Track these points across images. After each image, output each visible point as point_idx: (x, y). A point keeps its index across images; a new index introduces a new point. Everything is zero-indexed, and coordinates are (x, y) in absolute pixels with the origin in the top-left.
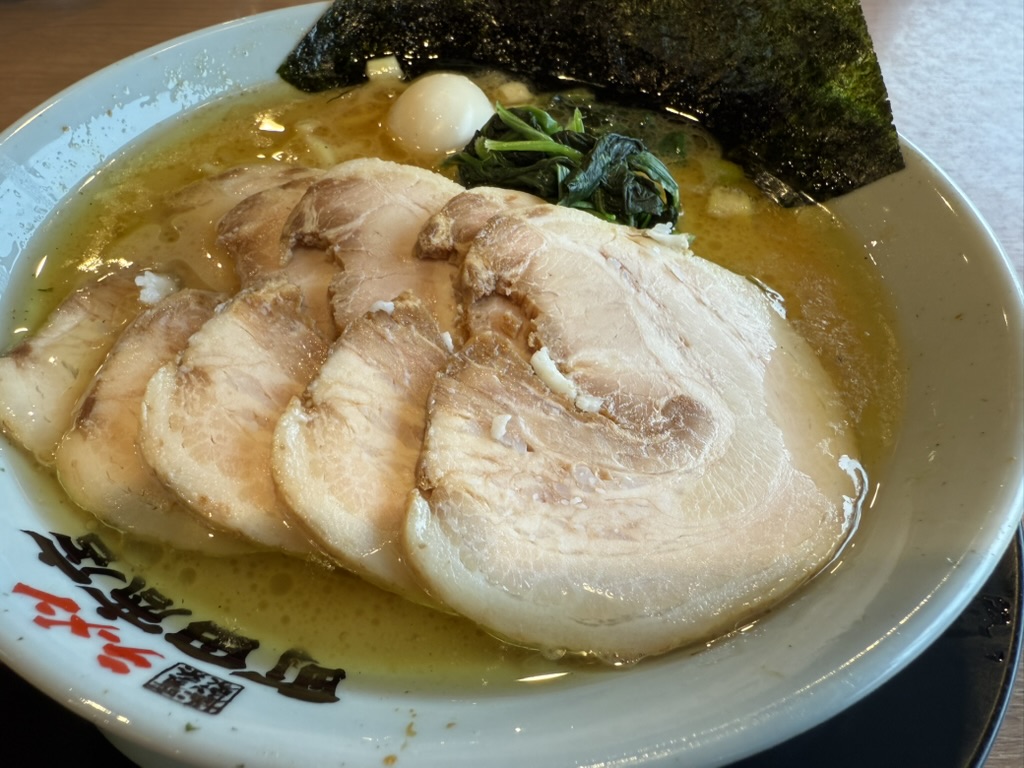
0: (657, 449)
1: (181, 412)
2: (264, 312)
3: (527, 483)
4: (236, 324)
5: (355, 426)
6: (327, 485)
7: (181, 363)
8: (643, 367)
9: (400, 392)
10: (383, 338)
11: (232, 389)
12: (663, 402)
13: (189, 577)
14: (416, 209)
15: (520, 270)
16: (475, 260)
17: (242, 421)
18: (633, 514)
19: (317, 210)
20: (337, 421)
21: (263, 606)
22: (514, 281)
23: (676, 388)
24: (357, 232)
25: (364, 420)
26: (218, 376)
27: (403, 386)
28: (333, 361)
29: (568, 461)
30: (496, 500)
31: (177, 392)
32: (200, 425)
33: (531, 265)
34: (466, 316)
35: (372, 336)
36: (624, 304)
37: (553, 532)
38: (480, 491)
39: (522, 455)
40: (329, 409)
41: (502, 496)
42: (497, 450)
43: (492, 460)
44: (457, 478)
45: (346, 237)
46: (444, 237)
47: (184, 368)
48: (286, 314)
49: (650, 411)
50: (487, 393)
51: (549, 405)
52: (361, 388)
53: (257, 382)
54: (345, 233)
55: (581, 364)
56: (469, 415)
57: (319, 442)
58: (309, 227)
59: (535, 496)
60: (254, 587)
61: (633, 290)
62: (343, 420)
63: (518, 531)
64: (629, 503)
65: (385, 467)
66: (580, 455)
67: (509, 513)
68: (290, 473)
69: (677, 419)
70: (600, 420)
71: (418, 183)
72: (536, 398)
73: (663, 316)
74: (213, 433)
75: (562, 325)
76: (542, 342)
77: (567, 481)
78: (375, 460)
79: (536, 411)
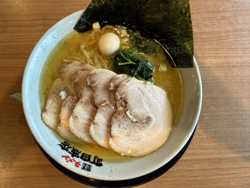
0: (144, 127)
1: (75, 124)
2: (84, 104)
3: (125, 134)
4: (80, 107)
5: (101, 126)
6: (98, 136)
7: (73, 115)
8: (143, 111)
9: (107, 120)
10: (104, 110)
11: (82, 120)
12: (145, 118)
13: (80, 146)
14: (107, 79)
15: (125, 95)
16: (117, 94)
17: (84, 125)
18: (140, 137)
19: (90, 81)
20: (98, 126)
21: (90, 150)
22: (124, 97)
23: (148, 115)
24: (97, 85)
25: (102, 125)
26: (79, 117)
27: (107, 119)
28: (96, 116)
29: (131, 130)
30: (121, 137)
31: (74, 121)
32: (78, 126)
33: (127, 93)
34: (116, 103)
35: (102, 110)
36: (141, 99)
37: (128, 140)
38: (119, 136)
39: (125, 130)
40: (97, 124)
41: (122, 136)
42: (121, 130)
43: (120, 131)
44: (115, 134)
45: (95, 86)
46: (112, 88)
47: (74, 116)
48: (87, 104)
49: (143, 120)
50: (119, 121)
51: (128, 122)
52: (101, 120)
53: (85, 118)
54: (95, 85)
55: (134, 113)
56: (117, 125)
57: (96, 129)
58: (89, 84)
59: (126, 136)
60: (89, 148)
61: (143, 96)
62: (99, 125)
63: (124, 141)
64: (139, 135)
65: (105, 132)
66: (133, 129)
67: (122, 139)
68: (93, 134)
69: (147, 121)
70: (136, 123)
71: (107, 73)
72: (127, 121)
73: (147, 100)
74: (80, 127)
75: (131, 105)
76: (128, 109)
77: (131, 133)
78: (104, 131)
79: (127, 123)
